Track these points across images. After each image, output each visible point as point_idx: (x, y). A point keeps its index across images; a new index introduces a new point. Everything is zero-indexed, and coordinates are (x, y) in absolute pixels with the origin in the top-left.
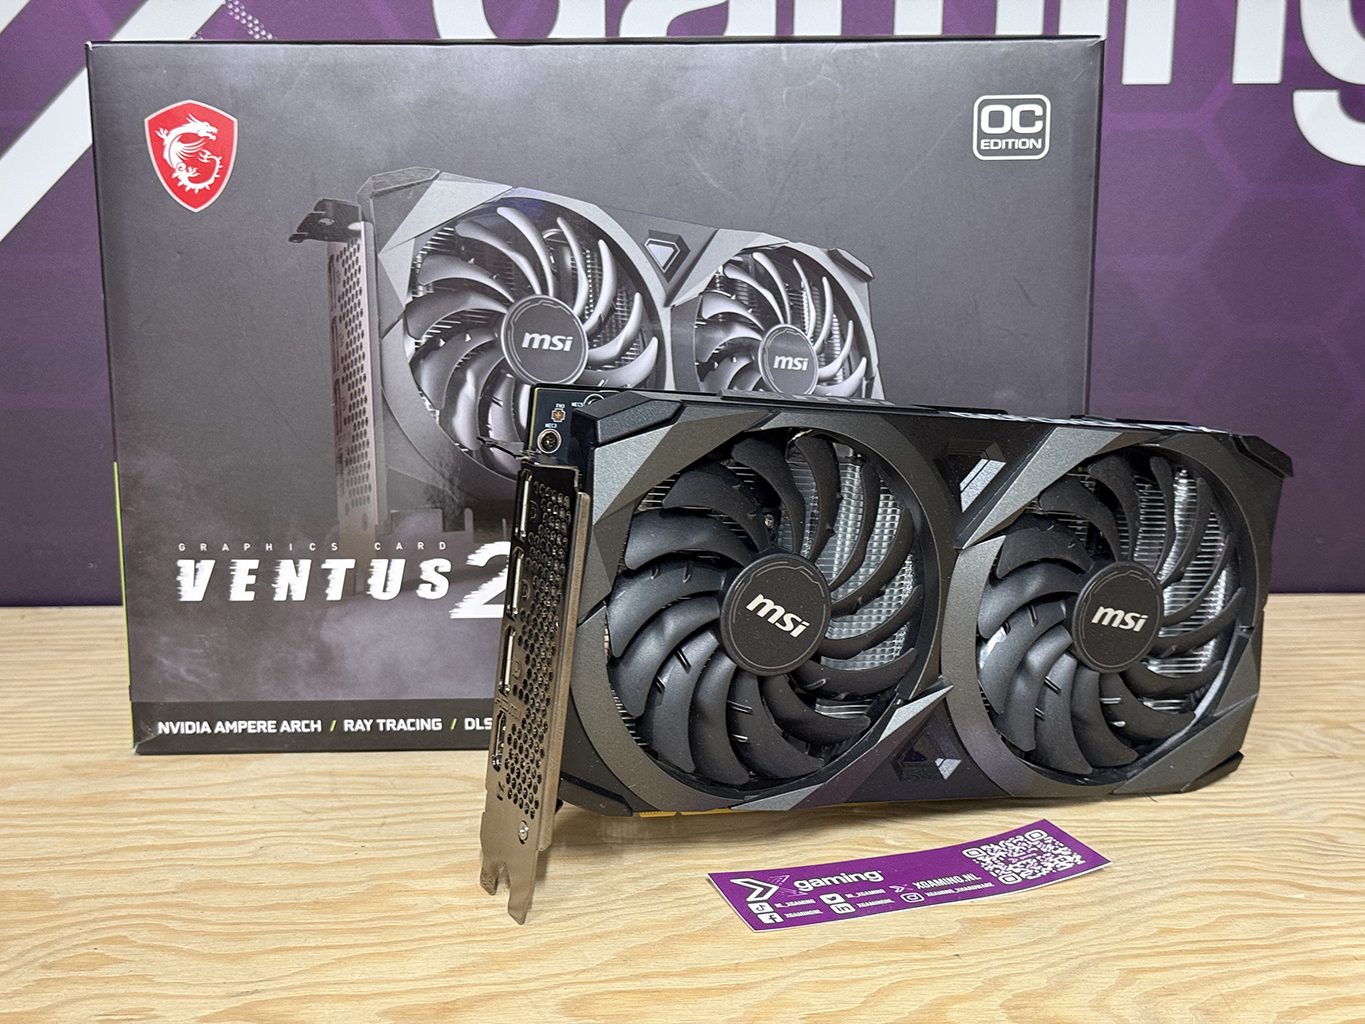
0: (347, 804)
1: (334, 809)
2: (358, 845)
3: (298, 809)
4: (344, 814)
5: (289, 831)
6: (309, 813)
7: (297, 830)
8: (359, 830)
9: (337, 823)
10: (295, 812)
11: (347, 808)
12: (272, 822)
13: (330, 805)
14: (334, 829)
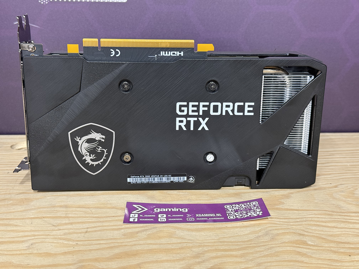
0: (71, 221)
1: (66, 224)
2: (74, 243)
3: (51, 224)
4: (69, 226)
5: (45, 235)
6: (55, 226)
7: (48, 235)
8: (75, 235)
9: (66, 231)
10: (49, 225)
11: (71, 224)
12: (38, 231)
13: (64, 222)
14: (65, 234)
